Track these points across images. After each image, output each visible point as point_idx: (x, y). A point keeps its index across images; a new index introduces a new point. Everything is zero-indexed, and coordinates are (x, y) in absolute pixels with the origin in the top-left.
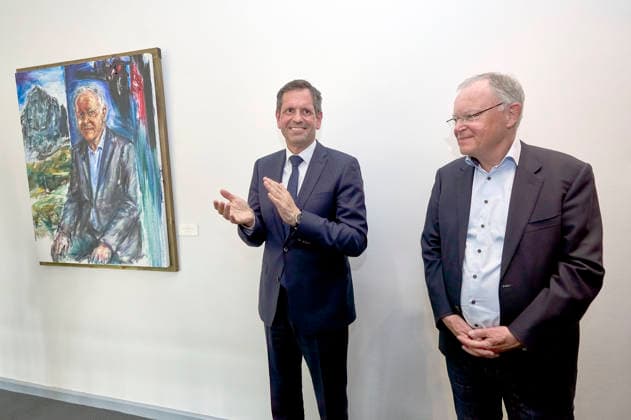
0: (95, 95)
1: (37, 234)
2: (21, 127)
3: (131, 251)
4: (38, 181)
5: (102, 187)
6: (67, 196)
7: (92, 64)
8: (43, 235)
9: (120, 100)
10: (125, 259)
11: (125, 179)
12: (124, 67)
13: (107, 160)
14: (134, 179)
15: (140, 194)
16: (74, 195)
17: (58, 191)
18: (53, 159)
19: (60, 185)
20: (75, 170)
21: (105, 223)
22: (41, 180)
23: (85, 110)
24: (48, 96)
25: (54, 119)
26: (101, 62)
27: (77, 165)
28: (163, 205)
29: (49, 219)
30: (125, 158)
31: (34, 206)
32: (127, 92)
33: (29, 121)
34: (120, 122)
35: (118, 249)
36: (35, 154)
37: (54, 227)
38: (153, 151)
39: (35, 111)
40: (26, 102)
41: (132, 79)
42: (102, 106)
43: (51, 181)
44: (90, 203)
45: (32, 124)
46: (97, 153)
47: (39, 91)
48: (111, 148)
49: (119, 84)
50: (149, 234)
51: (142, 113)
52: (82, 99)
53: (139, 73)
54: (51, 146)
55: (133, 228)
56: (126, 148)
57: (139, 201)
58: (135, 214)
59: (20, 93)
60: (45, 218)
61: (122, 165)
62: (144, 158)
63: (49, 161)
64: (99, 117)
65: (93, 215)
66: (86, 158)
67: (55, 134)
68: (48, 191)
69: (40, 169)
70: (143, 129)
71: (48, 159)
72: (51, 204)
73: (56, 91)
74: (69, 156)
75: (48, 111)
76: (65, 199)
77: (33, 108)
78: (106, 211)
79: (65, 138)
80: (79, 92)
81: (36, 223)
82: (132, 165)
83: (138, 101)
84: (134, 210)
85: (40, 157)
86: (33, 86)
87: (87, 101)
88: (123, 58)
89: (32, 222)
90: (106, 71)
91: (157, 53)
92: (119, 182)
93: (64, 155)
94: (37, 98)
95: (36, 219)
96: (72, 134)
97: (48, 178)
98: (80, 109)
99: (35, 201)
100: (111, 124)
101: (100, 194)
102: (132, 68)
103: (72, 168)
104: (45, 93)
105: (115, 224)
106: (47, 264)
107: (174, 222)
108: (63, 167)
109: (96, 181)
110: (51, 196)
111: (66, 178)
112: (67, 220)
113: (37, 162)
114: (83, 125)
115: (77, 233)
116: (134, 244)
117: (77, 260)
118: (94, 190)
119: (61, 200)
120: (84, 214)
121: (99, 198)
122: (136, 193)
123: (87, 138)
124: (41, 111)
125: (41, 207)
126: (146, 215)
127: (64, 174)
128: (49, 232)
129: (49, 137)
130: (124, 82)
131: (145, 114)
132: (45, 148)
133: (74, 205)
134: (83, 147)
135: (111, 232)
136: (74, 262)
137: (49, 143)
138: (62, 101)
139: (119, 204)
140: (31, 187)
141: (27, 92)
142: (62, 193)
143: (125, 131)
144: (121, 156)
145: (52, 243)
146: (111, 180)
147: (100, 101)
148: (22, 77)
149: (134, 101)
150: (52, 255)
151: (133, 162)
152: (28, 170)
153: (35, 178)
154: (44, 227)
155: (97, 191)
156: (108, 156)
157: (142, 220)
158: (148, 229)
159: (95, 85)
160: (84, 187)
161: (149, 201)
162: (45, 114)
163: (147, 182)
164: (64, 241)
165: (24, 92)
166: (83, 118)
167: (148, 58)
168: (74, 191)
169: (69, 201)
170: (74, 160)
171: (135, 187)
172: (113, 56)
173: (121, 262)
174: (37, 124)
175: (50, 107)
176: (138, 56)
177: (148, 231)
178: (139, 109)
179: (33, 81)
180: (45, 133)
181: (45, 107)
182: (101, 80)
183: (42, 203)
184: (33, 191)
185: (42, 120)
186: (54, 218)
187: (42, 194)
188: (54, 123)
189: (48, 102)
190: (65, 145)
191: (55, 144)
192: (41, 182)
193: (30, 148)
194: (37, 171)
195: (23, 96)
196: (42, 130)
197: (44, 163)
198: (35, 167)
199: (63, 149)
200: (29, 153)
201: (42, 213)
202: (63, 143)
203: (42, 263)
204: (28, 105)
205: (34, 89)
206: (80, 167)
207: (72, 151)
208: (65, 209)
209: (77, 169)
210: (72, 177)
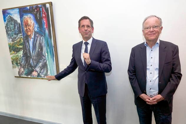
0: (30, 19)
1: (13, 67)
2: (5, 30)
3: (44, 73)
4: (12, 49)
5: (34, 52)
6: (22, 54)
7: (28, 8)
8: (15, 68)
9: (39, 21)
10: (43, 76)
11: (42, 49)
12: (40, 9)
13: (35, 42)
14: (44, 49)
15: (47, 54)
16: (25, 54)
17: (19, 53)
18: (17, 41)
19: (20, 51)
20: (25, 46)
21: (35, 64)
22: (13, 49)
23: (27, 25)
24: (14, 19)
25: (16, 27)
26: (31, 7)
27: (25, 44)
28: (54, 58)
29: (17, 62)
30: (41, 42)
31: (11, 58)
32: (41, 18)
33: (8, 28)
34: (39, 29)
35: (40, 72)
36: (11, 40)
37: (19, 65)
38: (50, 39)
39: (10, 25)
40: (6, 21)
41: (43, 13)
42: (33, 23)
43: (17, 49)
44: (30, 57)
46: (32, 40)
47: (10, 17)
48: (36, 38)
49: (38, 15)
50: (50, 68)
51: (46, 26)
52: (26, 20)
53: (45, 11)
55: (45, 66)
56: (41, 38)
57: (46, 57)
58: (45, 61)
59: (4, 18)
60: (15, 62)
61: (40, 44)
62: (48, 42)
64: (32, 27)
65: (31, 61)
66: (28, 42)
67: (17, 33)
68: (16, 53)
69: (13, 45)
70: (47, 32)
71: (15, 42)
72: (17, 57)
73: (16, 17)
74: (22, 41)
75: (14, 25)
76: (22, 56)
78: (35, 60)
79: (20, 34)
80: (24, 18)
82: (43, 44)
83: (45, 21)
84: (45, 59)
85: (13, 41)
86: (9, 16)
87: (27, 21)
88: (39, 6)
89: (11, 63)
90: (34, 10)
91: (51, 4)
92: (39, 50)
93: (20, 40)
94: (10, 20)
95: (12, 62)
96: (23, 33)
98: (25, 24)
99: (12, 56)
100: (36, 30)
101: (33, 54)
102: (42, 9)
103: (24, 45)
104: (13, 18)
105: (39, 64)
106: (17, 77)
107: (58, 64)
108: (21, 45)
109: (32, 50)
110: (17, 54)
111: (22, 48)
112: (23, 62)
113: (12, 42)
114: (26, 30)
115: (27, 67)
116: (45, 71)
117: (27, 76)
118: (31, 53)
120: (28, 61)
121: (33, 55)
122: (45, 54)
123: (28, 34)
124: (12, 24)
125: (14, 58)
126: (49, 62)
129: (15, 34)
130: (40, 14)
131: (48, 27)
132: (14, 38)
133: (25, 57)
134: (27, 37)
135: (38, 67)
136: (26, 76)
137: (15, 36)
138: (19, 21)
139: (40, 57)
140: (10, 51)
141: (7, 18)
142: (21, 53)
143: (41, 32)
144: (40, 41)
145: (18, 70)
146: (37, 49)
147: (32, 21)
148: (5, 12)
149: (44, 21)
150: (19, 74)
151: (44, 43)
152: (9, 46)
153: (11, 48)
154: (15, 65)
155: (32, 53)
156: (36, 41)
157: (47, 63)
158: (50, 66)
159: (30, 15)
160: (28, 51)
161: (50, 56)
162: (13, 25)
163: (49, 50)
164: (22, 70)
166: (26, 27)
167: (48, 6)
168: (25, 53)
169: (23, 56)
170: (24, 42)
171: (45, 52)
172: (36, 5)
173: (41, 77)
174: (11, 29)
175: (15, 23)
176: (44, 5)
177: (50, 67)
178: (45, 24)
179: (9, 14)
182: (32, 13)
183: (14, 57)
184: (11, 53)
185: (12, 28)
186: (18, 62)
187: (14, 53)
188: (16, 29)
189: (14, 21)
190: (21, 37)
191: (17, 36)
192: (14, 49)
193: (9, 38)
194: (12, 46)
195: (5, 19)
196: (13, 31)
197: (14, 43)
198: (11, 44)
199: (20, 38)
200: (9, 40)
201: (14, 60)
202: (20, 36)
203: (15, 77)
204: (7, 22)
205: (9, 17)
206: (26, 44)
207: (23, 39)
208: (22, 59)
209: (25, 45)
210: (24, 48)
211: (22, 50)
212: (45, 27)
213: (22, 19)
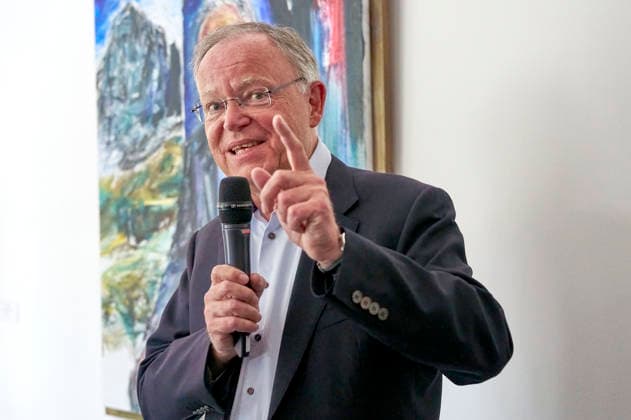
1: (105, 340)
2: (94, 97)
4: (117, 218)
6: (170, 255)
8: (116, 345)
17: (152, 243)
18: (149, 167)
19: (156, 229)
20: (188, 195)
22: (122, 215)
24: (147, 25)
25: (156, 74)
27: (192, 185)
29: (131, 308)
31: (104, 277)
33: (110, 81)
36: (116, 155)
37: (139, 327)
39: (123, 62)
40: (108, 40)
43: (140, 218)
45: (116, 88)
47: (132, 10)
54: (146, 139)
59: (100, 19)
60: (123, 305)
63: (140, 173)
67: (156, 109)
68: (133, 241)
69: (123, 190)
70: (336, 94)
71: (140, 168)
72: (137, 273)
74: (178, 161)
75: (147, 57)
76: (164, 264)
77: (120, 53)
79: (173, 120)
80: (207, 10)
81: (106, 315)
83: (328, 24)
85: (126, 164)
86: (123, 4)
89: (98, 312)
93: (168, 158)
94: (128, 30)
95: (106, 305)
96: (187, 111)
97: (136, 212)
103: (182, 189)
104: (142, 17)
106: (119, 413)
108: (165, 188)
110: (137, 254)
111: (168, 213)
113: (119, 174)
119: (157, 264)
124: (133, 59)
125: (118, 278)
127: (166, 202)
128: (127, 339)
131: (343, 58)
132: (134, 142)
137: (143, 132)
138: (174, 35)
140: (104, 231)
141: (111, 18)
142: (160, 249)
149: (320, 23)
152: (101, 198)
153: (112, 210)
154: (120, 325)
162: (140, 63)
165: (105, 17)
169: (172, 269)
170: (189, 172)
174: (125, 87)
175: (150, 49)
178: (329, 45)
180: (139, 107)
181: (141, 49)
183: (121, 269)
184: (107, 241)
185: (134, 77)
186: (140, 307)
187: (122, 247)
188: (155, 84)
189: (148, 37)
190: (175, 134)
191: (154, 134)
192: (122, 221)
193: (108, 143)
194: (117, 195)
195: (103, 28)
196: (133, 101)
197: (131, 178)
198: (113, 185)
199: (169, 144)
200: (105, 155)
201: (118, 292)
202: (171, 130)
203: (109, 411)
204: (111, 45)
205: (124, 11)
206: (199, 187)
207: (186, 150)
208: (164, 286)
209: (193, 191)
210: (181, 212)
211: (167, 227)
212: (326, 63)
213: (194, 20)
